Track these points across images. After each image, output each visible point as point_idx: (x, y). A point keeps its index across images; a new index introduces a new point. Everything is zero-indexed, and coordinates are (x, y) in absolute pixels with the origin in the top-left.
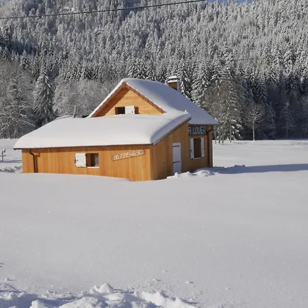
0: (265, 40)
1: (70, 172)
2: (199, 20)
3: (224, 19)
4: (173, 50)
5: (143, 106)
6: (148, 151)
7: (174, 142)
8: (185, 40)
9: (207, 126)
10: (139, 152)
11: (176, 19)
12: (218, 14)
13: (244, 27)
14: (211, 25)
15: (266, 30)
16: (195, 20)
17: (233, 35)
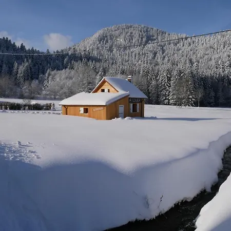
0: (217, 56)
1: (78, 115)
2: (183, 45)
3: (196, 45)
4: (169, 60)
5: (111, 89)
6: (105, 108)
7: (120, 104)
8: (176, 55)
9: (141, 99)
10: (102, 108)
11: (172, 45)
12: (193, 42)
13: (207, 49)
14: (190, 48)
15: (218, 51)
16: (182, 45)
17: (200, 53)
